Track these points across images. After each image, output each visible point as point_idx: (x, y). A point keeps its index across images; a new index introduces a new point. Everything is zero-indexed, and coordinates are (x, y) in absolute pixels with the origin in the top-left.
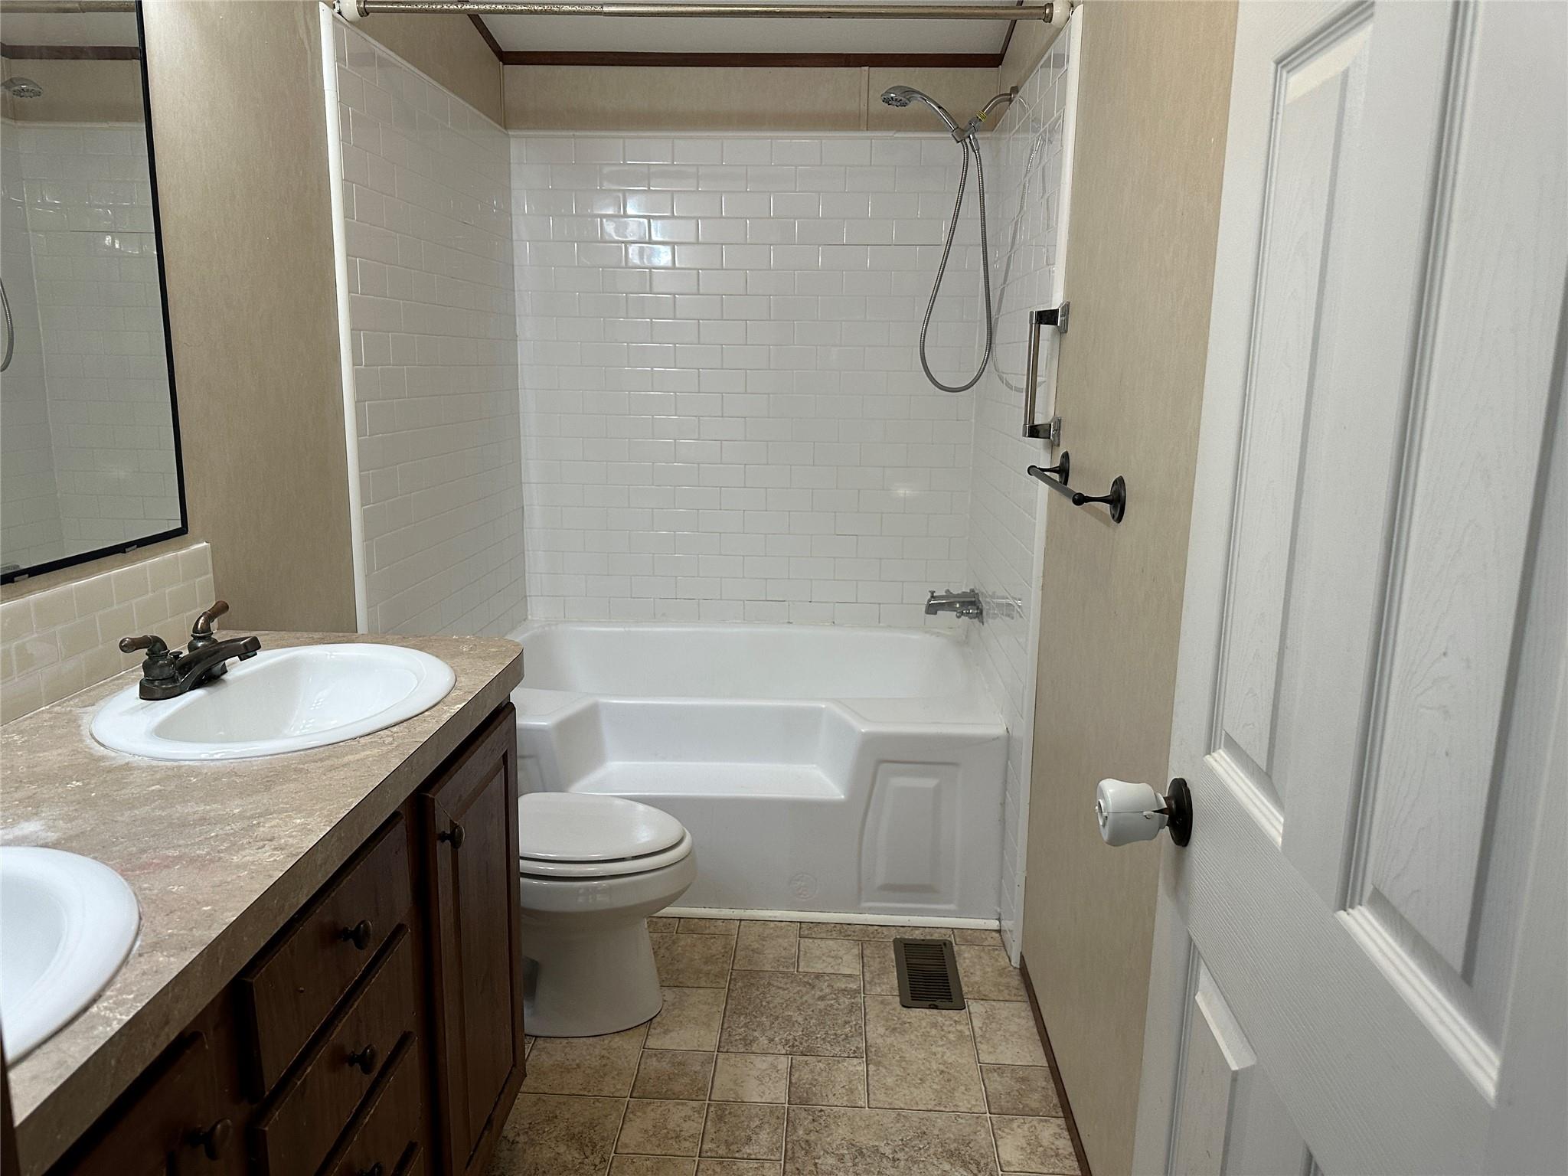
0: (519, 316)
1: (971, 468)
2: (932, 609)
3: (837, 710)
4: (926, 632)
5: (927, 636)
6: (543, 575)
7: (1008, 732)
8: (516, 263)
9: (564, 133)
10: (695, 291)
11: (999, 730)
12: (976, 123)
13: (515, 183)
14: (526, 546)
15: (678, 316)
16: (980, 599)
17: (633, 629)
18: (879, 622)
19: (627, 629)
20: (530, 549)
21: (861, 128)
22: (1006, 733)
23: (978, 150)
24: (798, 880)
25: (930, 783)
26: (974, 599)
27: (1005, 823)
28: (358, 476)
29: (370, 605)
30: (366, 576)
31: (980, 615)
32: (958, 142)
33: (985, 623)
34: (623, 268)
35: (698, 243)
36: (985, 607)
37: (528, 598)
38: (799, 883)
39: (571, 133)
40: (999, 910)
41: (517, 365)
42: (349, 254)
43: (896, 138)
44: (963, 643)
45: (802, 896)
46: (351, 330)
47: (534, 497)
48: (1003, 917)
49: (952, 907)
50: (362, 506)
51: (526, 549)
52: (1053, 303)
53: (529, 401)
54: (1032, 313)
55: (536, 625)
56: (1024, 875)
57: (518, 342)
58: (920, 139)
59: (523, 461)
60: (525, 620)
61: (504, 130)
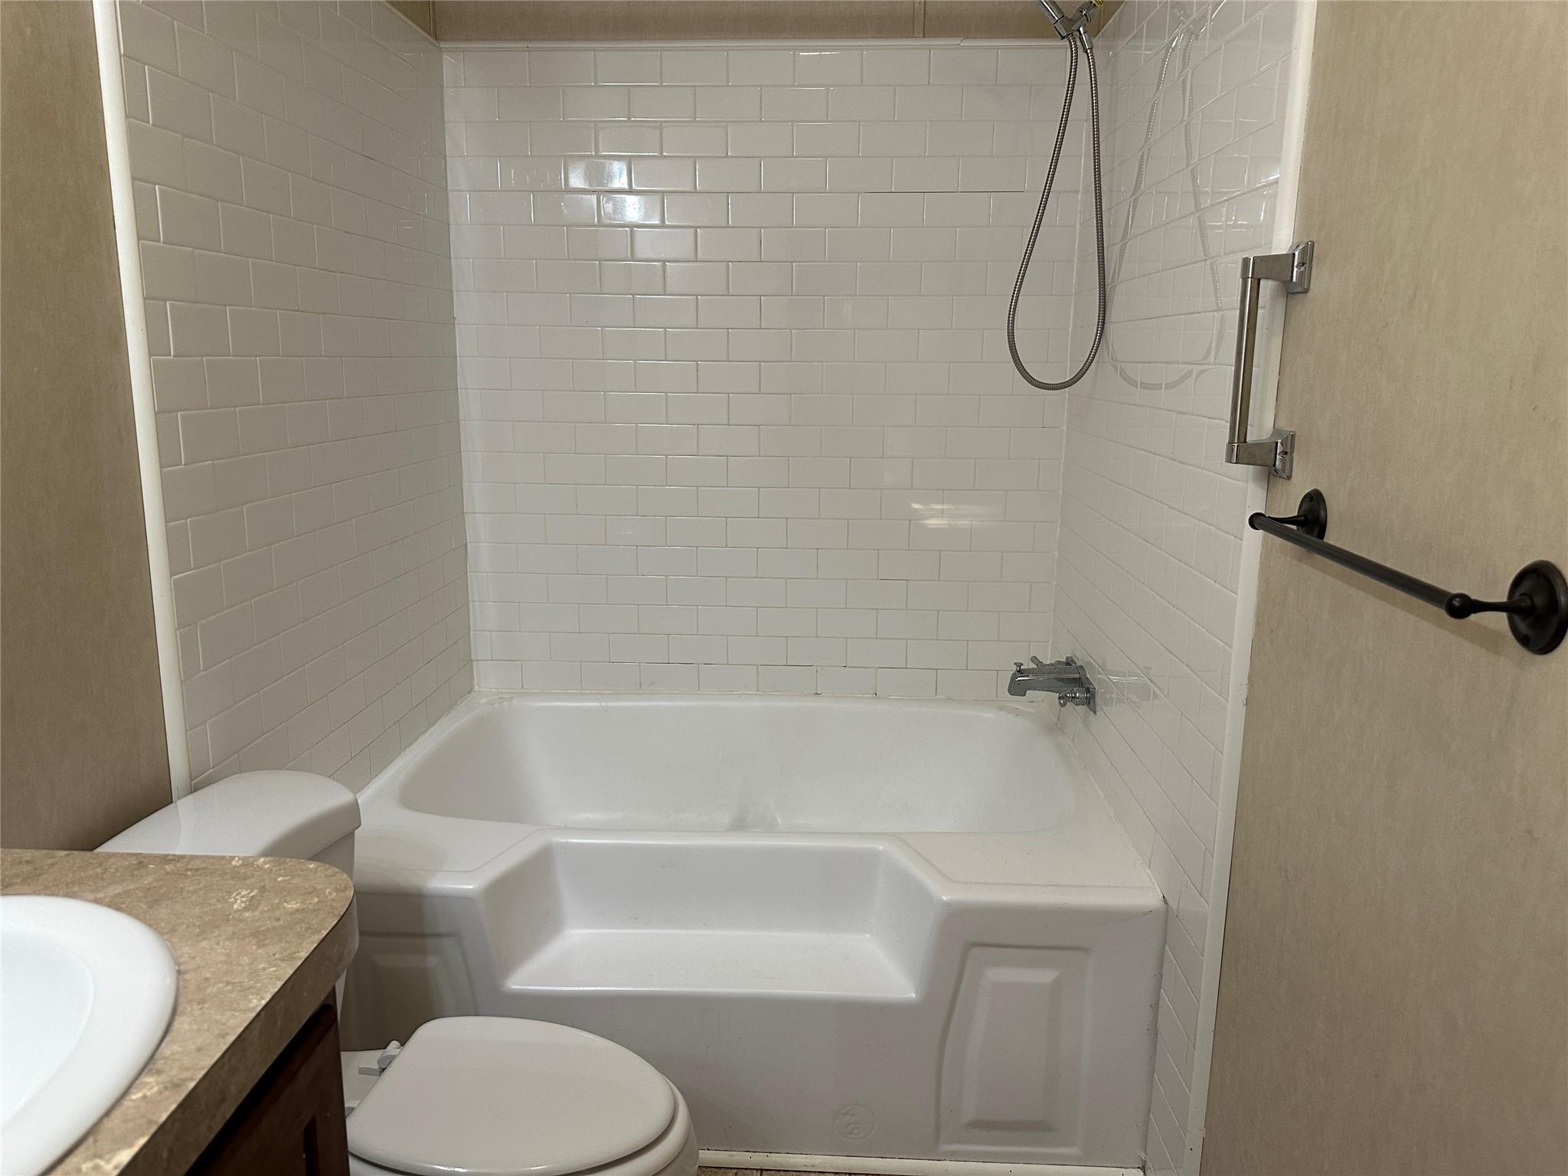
0: (458, 291)
1: (1061, 491)
2: (1017, 688)
3: (900, 856)
4: (1001, 709)
5: (1003, 713)
6: (493, 633)
7: (1166, 903)
8: (452, 222)
9: (513, 45)
10: (692, 256)
11: (1148, 898)
12: (1088, 9)
13: (451, 114)
14: (470, 595)
15: (669, 290)
16: (1088, 676)
17: (610, 704)
18: (936, 694)
19: (603, 704)
20: (476, 599)
21: (916, 34)
22: (1163, 903)
23: (1091, 49)
24: (846, 1114)
25: (1045, 976)
26: (1078, 676)
27: (1156, 1034)
28: (163, 531)
29: (190, 725)
30: (182, 682)
31: (1090, 700)
32: (1063, 38)
33: (1098, 713)
34: (595, 226)
35: (695, 192)
36: (1099, 691)
37: (474, 663)
38: (848, 1117)
39: (523, 45)
40: (1143, 1155)
41: (456, 357)
42: (138, 178)
43: (963, 48)
44: (1054, 728)
45: (852, 1136)
46: (145, 299)
47: (479, 530)
48: (1149, 1164)
49: (1073, 1151)
50: (171, 576)
51: (470, 599)
52: (1274, 245)
53: (472, 406)
54: (1246, 261)
55: (484, 700)
56: (1202, 1134)
57: (457, 326)
58: (997, 48)
59: (465, 484)
60: (470, 692)
61: (434, 42)
